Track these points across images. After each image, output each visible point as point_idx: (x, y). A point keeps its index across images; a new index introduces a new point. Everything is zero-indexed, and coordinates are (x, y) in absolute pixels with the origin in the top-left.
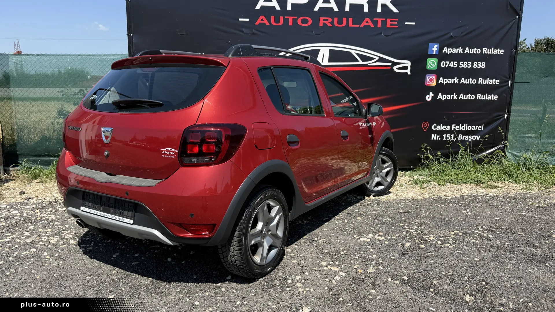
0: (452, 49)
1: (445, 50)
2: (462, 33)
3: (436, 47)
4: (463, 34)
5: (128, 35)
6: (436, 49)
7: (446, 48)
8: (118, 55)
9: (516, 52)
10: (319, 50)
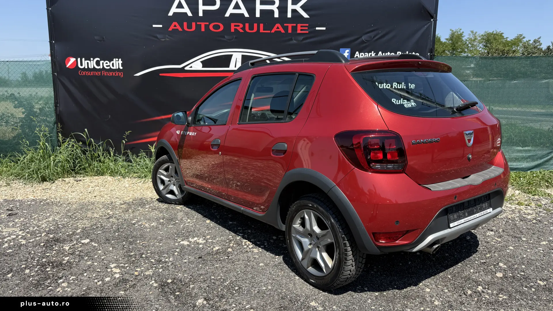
0: (364, 54)
1: (357, 54)
2: (374, 37)
3: (348, 52)
4: (376, 38)
5: (50, 42)
6: (348, 54)
7: (357, 53)
8: (43, 61)
9: (431, 56)
10: (231, 56)
